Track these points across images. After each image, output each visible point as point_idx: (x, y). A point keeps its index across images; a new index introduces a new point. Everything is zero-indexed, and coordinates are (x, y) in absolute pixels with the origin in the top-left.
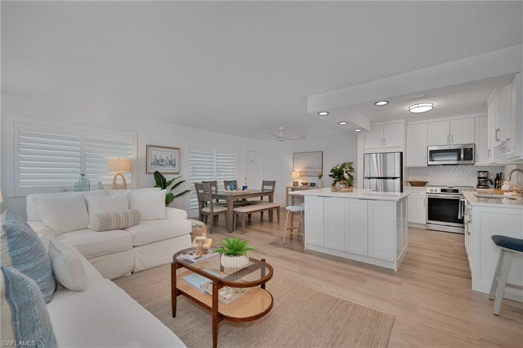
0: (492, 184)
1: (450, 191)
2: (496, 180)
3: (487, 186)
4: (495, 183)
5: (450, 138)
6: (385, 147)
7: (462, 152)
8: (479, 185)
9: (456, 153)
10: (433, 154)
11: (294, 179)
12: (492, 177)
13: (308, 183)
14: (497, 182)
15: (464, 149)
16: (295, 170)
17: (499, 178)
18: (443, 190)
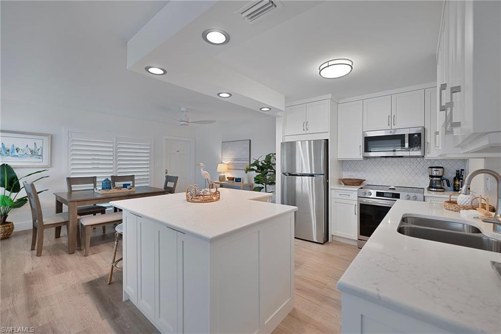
0: (449, 185)
1: (388, 195)
2: (455, 179)
3: (442, 188)
4: (455, 184)
5: (392, 119)
6: (308, 132)
7: (407, 139)
8: (431, 186)
9: (399, 141)
10: (370, 143)
11: (221, 173)
12: (451, 175)
13: (233, 178)
14: (457, 183)
15: (409, 134)
16: (223, 161)
17: (459, 176)
18: (379, 194)
